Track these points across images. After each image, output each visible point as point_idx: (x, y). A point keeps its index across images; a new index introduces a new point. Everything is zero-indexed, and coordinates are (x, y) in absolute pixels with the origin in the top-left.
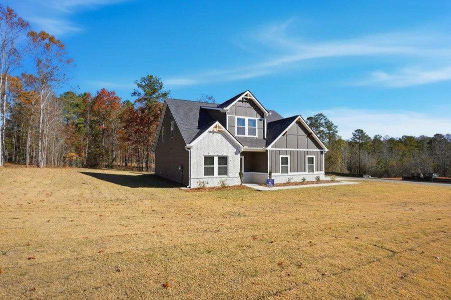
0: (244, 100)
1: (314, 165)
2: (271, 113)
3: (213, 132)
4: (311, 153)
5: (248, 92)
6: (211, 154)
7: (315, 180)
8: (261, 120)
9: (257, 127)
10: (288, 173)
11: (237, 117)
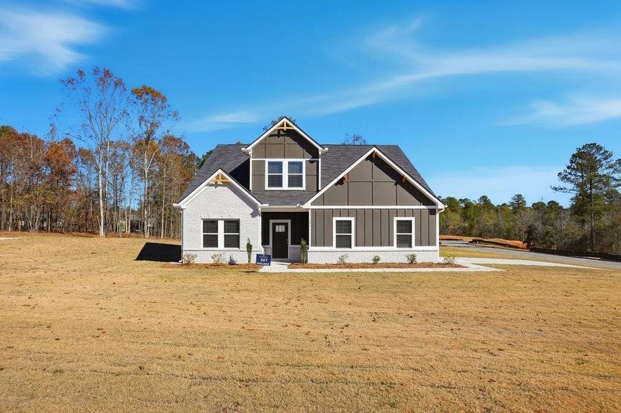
0: (282, 133)
1: (413, 234)
2: (327, 149)
3: (216, 185)
4: (405, 213)
5: (284, 120)
6: (212, 217)
7: (406, 261)
8: (311, 162)
9: (304, 174)
10: (350, 247)
11: (267, 160)
